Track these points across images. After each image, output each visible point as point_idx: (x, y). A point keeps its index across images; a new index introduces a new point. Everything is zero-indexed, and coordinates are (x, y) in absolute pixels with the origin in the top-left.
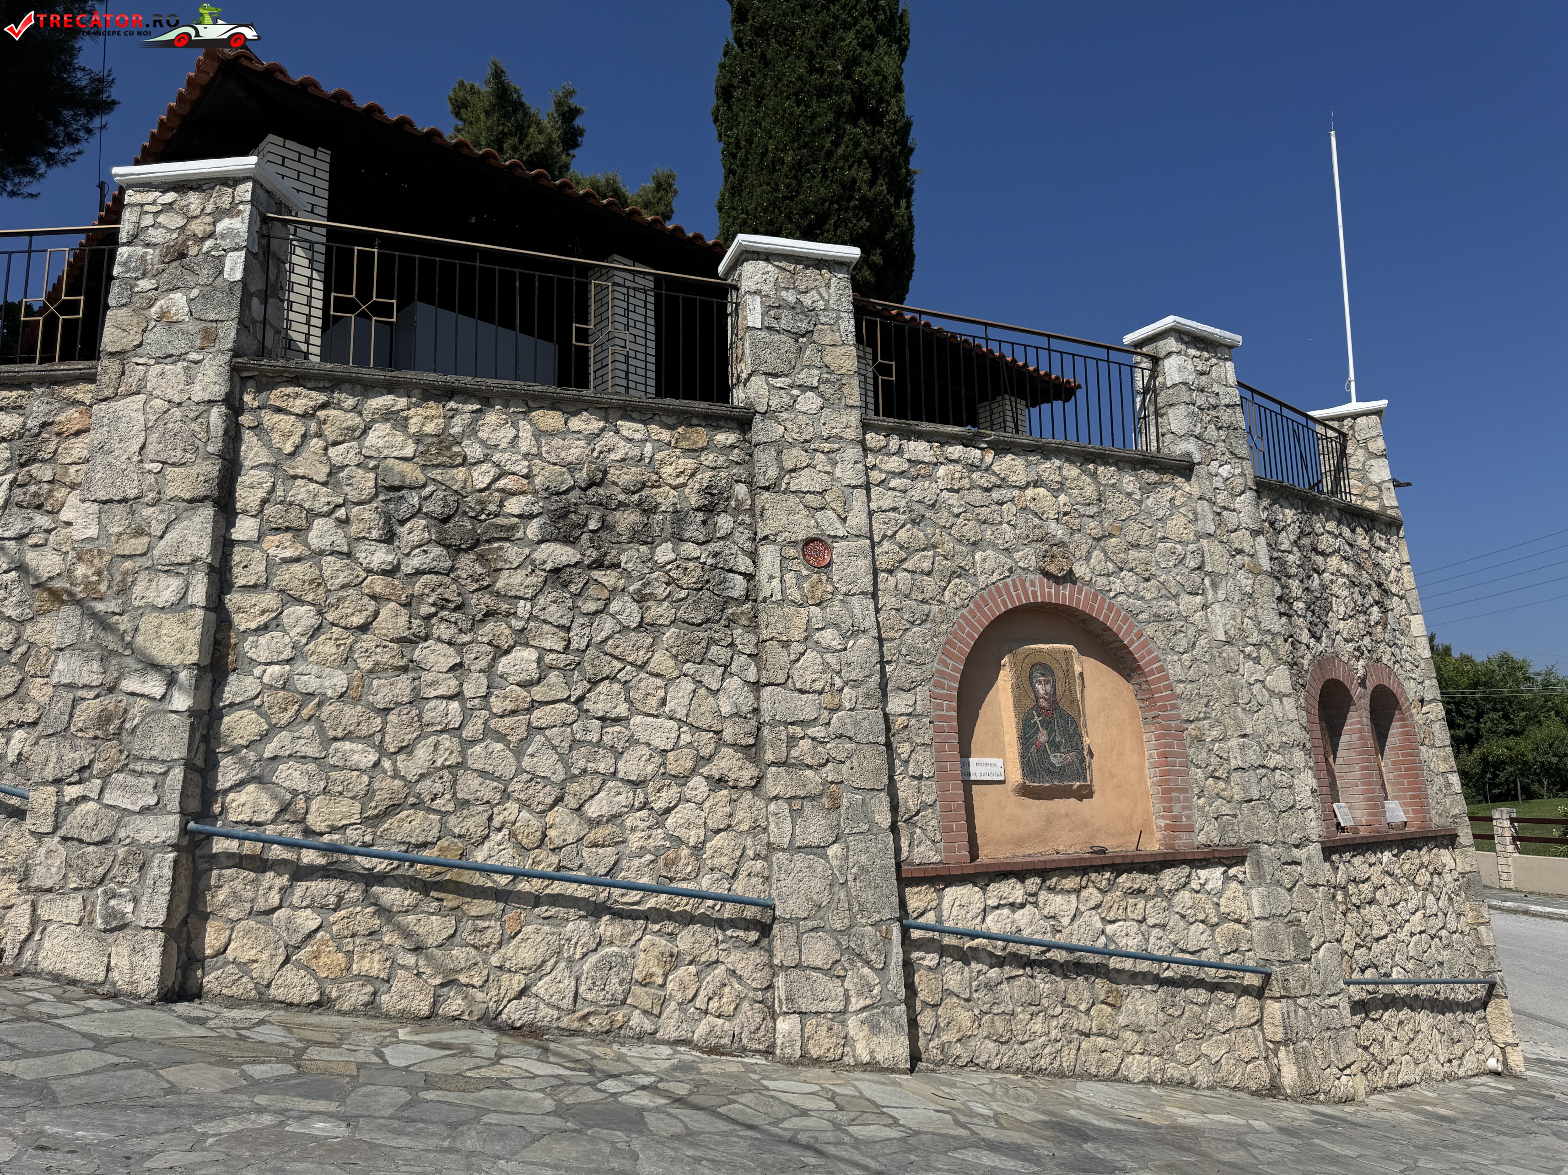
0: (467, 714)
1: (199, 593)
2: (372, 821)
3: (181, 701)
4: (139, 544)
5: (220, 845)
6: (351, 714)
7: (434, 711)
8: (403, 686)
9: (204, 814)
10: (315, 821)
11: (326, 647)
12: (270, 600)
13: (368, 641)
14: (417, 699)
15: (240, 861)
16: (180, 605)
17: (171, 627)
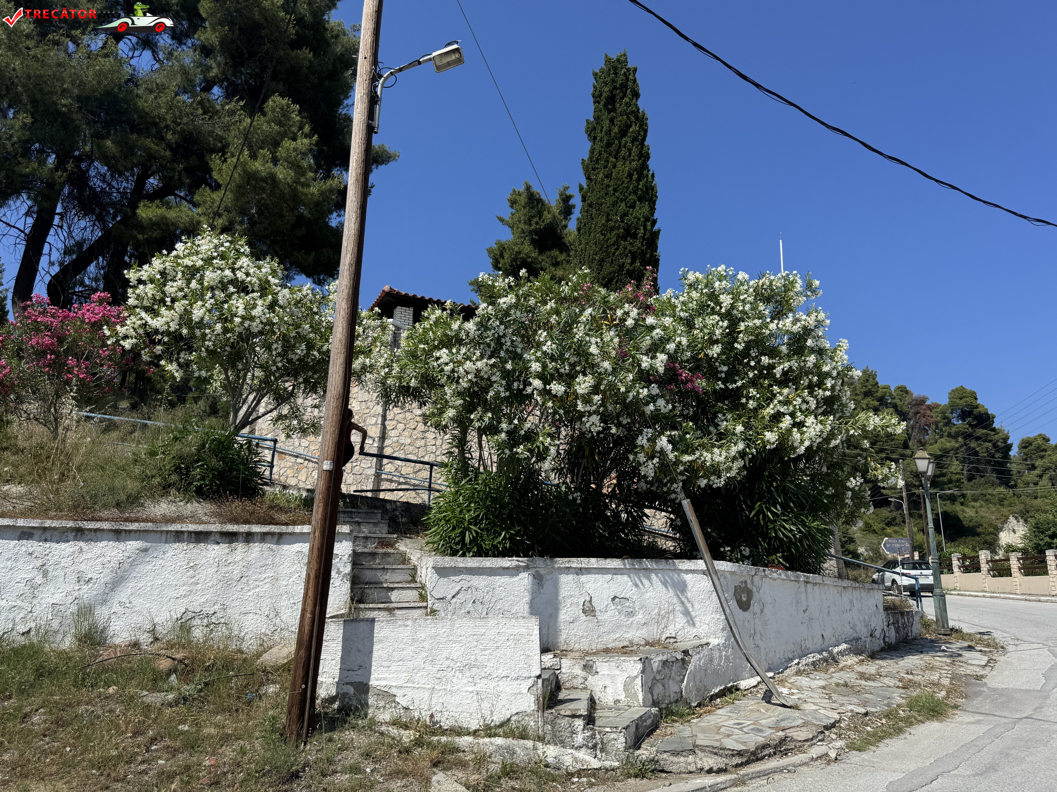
0: (437, 449)
1: (380, 421)
2: (415, 473)
3: (376, 445)
4: (368, 411)
5: (384, 476)
6: (411, 448)
7: (429, 448)
8: (423, 442)
9: (380, 469)
10: (403, 472)
11: (406, 433)
12: (394, 422)
13: (415, 432)
14: (426, 445)
15: (387, 480)
16: (376, 424)
17: (374, 428)
